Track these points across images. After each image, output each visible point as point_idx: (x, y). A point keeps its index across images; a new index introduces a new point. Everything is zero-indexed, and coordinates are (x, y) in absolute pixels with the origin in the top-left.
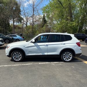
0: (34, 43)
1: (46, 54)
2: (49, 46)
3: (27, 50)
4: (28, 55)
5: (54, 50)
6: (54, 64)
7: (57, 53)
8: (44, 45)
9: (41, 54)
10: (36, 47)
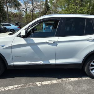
0: (24, 37)
1: (52, 62)
2: (59, 44)
3: (9, 55)
4: (12, 64)
5: (71, 53)
6: (70, 87)
7: (77, 60)
8: (48, 43)
9: (41, 62)
10: (29, 48)
